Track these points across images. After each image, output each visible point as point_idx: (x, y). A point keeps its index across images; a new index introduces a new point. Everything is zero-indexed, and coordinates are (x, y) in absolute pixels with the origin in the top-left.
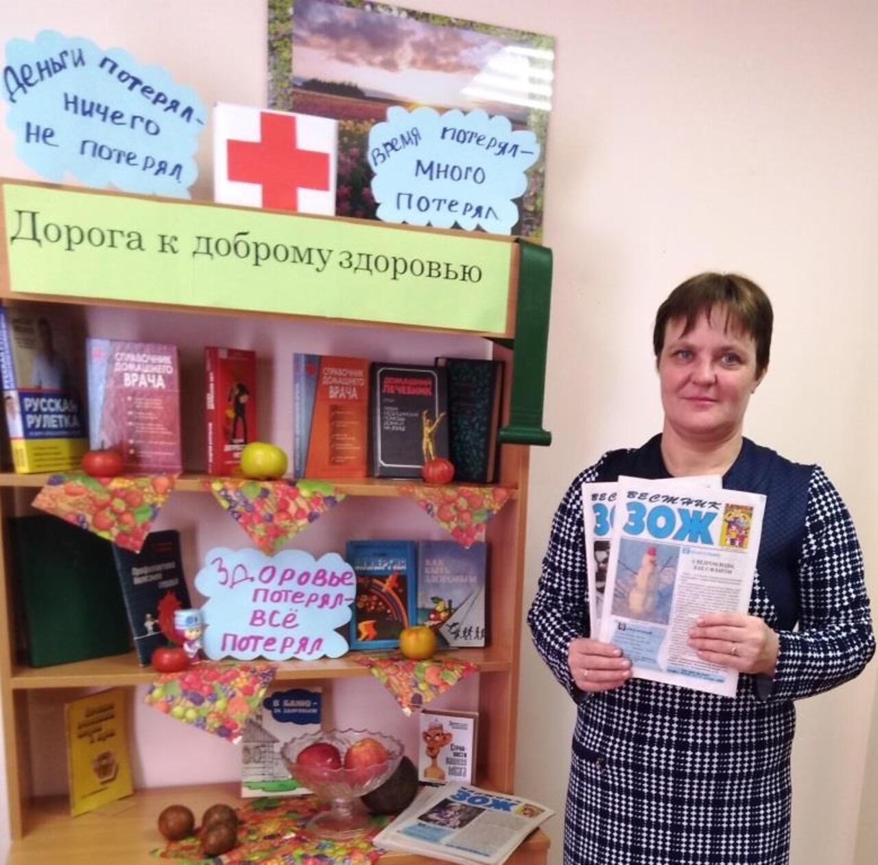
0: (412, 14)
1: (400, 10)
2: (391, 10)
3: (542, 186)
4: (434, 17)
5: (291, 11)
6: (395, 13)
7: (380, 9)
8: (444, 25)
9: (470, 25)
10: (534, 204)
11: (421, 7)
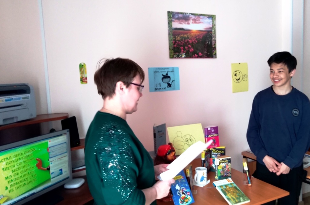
0: (192, 14)
1: (190, 14)
2: (188, 14)
3: (215, 42)
4: (195, 14)
5: (172, 16)
6: (189, 14)
7: (186, 14)
8: (197, 15)
9: (202, 15)
10: (214, 46)
11: (193, 13)
